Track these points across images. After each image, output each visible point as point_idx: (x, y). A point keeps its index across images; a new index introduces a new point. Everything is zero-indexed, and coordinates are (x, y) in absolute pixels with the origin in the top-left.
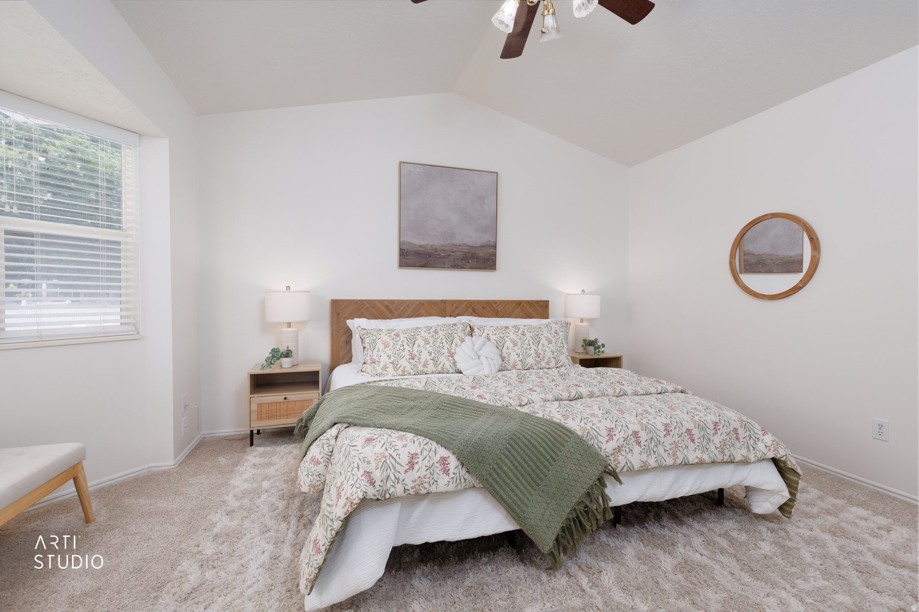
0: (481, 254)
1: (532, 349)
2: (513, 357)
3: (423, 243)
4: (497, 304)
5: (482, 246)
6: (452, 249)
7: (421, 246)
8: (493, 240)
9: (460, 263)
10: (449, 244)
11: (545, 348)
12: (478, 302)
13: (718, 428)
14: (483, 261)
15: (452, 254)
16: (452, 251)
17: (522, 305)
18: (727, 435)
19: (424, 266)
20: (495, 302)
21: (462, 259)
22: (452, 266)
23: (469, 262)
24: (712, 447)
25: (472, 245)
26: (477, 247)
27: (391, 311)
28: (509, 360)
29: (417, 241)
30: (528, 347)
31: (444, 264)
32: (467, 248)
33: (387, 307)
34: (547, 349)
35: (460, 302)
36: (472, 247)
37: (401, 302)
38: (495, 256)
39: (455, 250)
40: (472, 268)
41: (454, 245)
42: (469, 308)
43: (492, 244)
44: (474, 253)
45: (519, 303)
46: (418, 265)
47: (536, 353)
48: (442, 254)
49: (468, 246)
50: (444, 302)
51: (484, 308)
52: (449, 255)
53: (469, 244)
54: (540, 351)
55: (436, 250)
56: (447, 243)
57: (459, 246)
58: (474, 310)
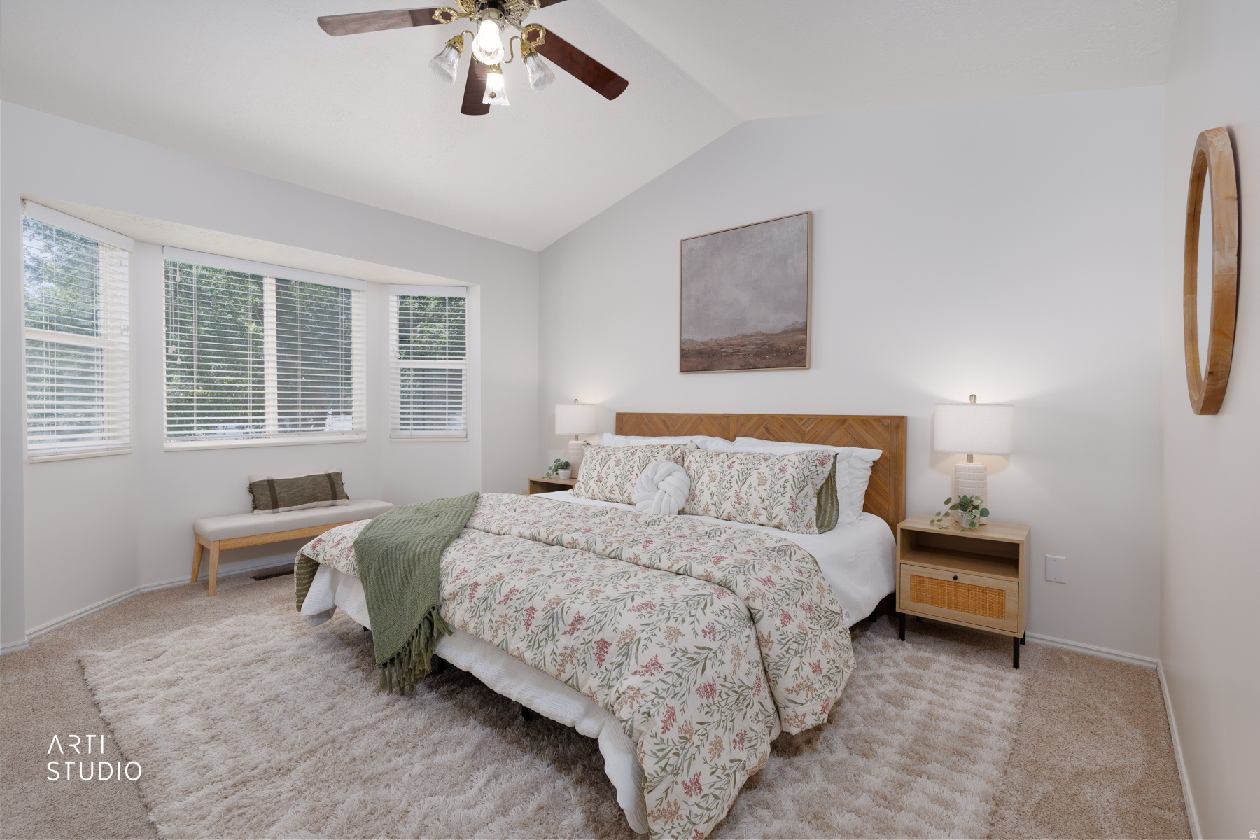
0: (783, 345)
1: (733, 490)
2: (705, 499)
3: (706, 338)
4: (803, 421)
5: (785, 332)
6: (741, 342)
7: (703, 343)
8: (801, 320)
9: (752, 361)
10: (738, 335)
11: (752, 491)
12: (773, 417)
13: (579, 626)
14: (785, 354)
15: (742, 349)
16: (742, 344)
17: (847, 424)
18: (582, 644)
19: (707, 369)
20: (801, 418)
21: (755, 355)
22: (741, 366)
23: (765, 358)
24: (548, 650)
25: (769, 332)
26: (777, 334)
27: (668, 428)
28: (700, 501)
29: (699, 337)
30: (728, 486)
31: (732, 364)
32: (762, 337)
33: (664, 422)
34: (754, 493)
35: (748, 417)
36: (768, 335)
37: (679, 416)
38: (805, 345)
39: (746, 343)
40: (769, 367)
41: (745, 337)
42: (760, 426)
43: (800, 327)
44: (773, 344)
45: (842, 421)
46: (700, 368)
47: (737, 496)
48: (730, 351)
49: (763, 335)
50: (727, 416)
51: (782, 427)
52: (739, 351)
53: (764, 332)
54: (743, 495)
55: (721, 346)
56: (735, 335)
57: (752, 336)
58: (767, 429)
